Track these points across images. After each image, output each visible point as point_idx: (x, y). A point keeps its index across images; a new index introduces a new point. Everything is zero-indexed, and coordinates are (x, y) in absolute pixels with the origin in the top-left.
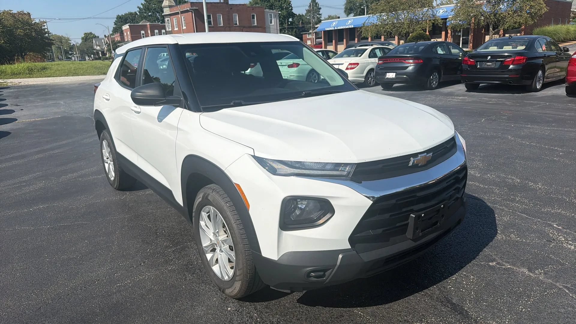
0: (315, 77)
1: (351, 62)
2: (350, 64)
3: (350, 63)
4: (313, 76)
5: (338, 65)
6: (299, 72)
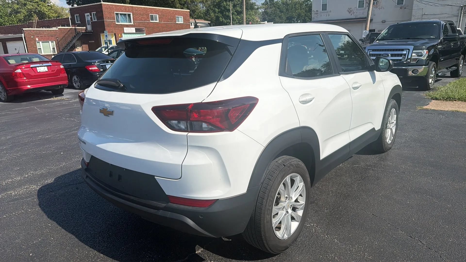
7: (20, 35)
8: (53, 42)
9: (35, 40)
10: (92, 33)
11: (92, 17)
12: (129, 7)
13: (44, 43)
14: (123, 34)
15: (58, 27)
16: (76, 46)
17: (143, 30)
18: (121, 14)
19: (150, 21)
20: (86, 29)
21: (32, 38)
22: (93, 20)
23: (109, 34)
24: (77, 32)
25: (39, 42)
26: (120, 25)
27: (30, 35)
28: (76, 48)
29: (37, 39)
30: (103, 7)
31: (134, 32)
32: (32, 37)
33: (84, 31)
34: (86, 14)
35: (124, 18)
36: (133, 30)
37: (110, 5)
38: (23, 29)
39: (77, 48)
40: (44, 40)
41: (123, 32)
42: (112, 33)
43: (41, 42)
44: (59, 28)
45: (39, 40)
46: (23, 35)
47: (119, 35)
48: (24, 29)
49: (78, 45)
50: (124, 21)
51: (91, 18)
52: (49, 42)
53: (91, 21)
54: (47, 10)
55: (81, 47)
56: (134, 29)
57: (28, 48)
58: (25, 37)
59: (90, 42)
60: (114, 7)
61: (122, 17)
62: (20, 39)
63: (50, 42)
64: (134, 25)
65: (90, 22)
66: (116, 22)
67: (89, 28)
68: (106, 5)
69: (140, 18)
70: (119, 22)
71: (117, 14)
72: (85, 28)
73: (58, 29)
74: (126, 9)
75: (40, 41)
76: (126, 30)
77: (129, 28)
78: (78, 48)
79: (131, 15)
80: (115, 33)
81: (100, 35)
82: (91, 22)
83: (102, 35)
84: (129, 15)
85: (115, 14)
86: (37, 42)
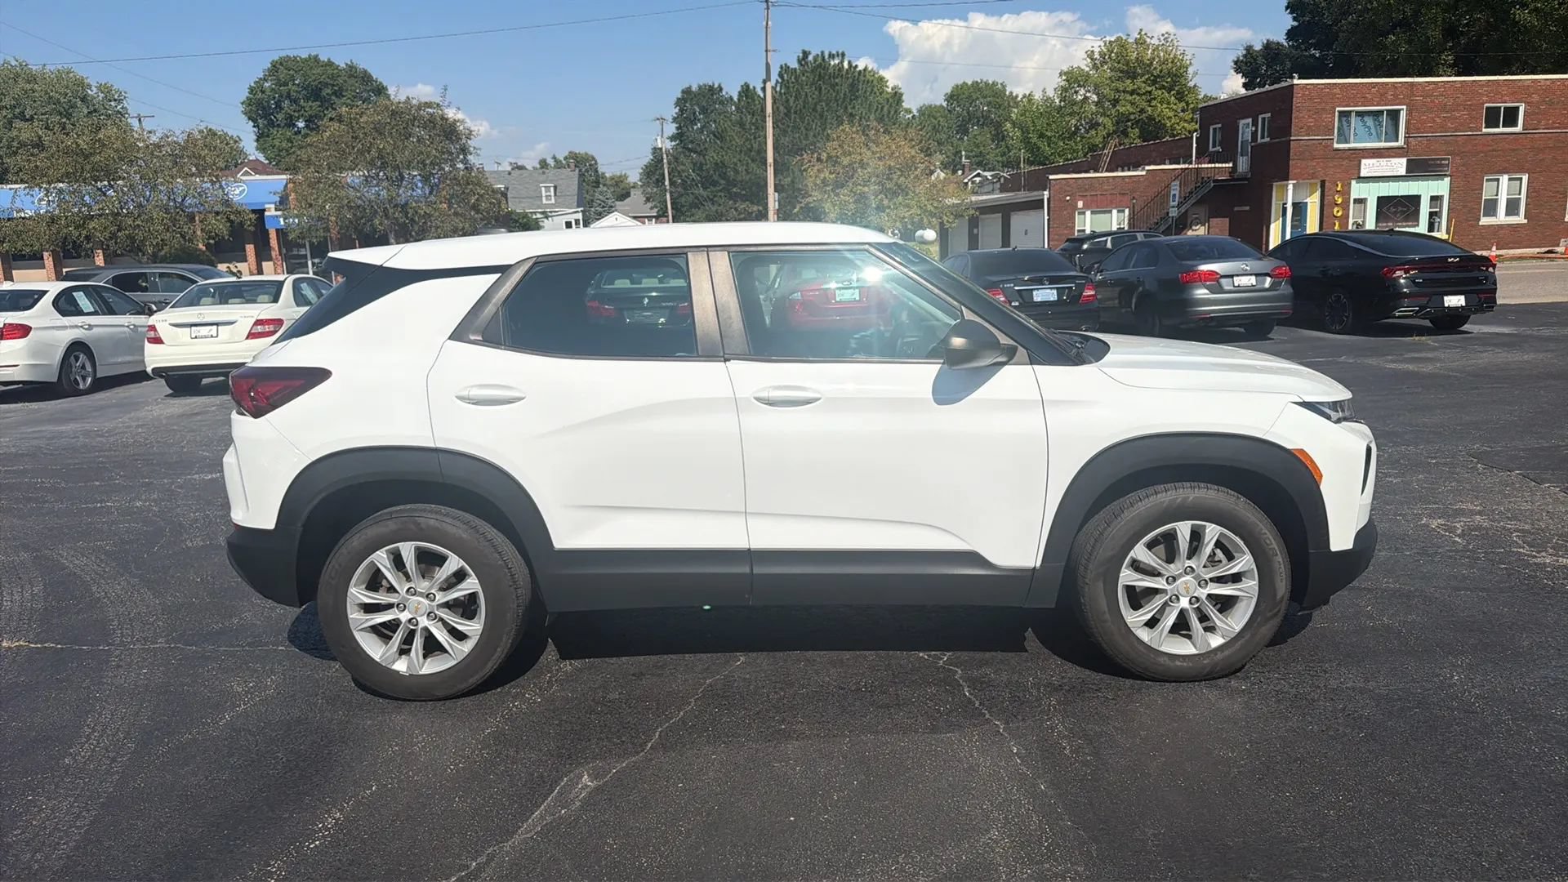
0: (83, 367)
1: (261, 317)
2: (258, 322)
3: (258, 320)
4: (78, 364)
5: (215, 327)
6: (35, 352)
7: (1040, 193)
8: (1124, 211)
9: (1076, 207)
10: (1246, 182)
11: (1256, 131)
12: (1400, 85)
13: (1098, 215)
14: (1353, 182)
15: (1147, 168)
16: (1189, 222)
17: (1441, 165)
18: (1359, 114)
19: (1481, 131)
20: (1235, 167)
21: (1068, 201)
22: (1259, 140)
23: (1302, 183)
24: (1203, 178)
25: (1084, 213)
26: (1350, 150)
27: (1065, 191)
28: (1191, 227)
29: (1080, 204)
30: (1295, 95)
31: (1399, 174)
32: (1068, 198)
33: (1228, 174)
34: (1242, 122)
35: (1372, 127)
36: (1399, 166)
37: (1323, 86)
38: (1048, 178)
39: (1194, 228)
40: (1098, 207)
41: (1356, 176)
42: (1312, 181)
43: (1088, 213)
44: (1148, 170)
45: (1086, 207)
46: (1046, 193)
47: (1337, 185)
48: (1051, 177)
49: (1196, 218)
50: (1370, 134)
51: (1254, 134)
52: (1110, 212)
53: (1252, 141)
54: (1171, 114)
55: (1204, 225)
56: (1404, 161)
57: (1051, 230)
58: (1049, 200)
59: (1236, 209)
60: (1337, 91)
61: (1365, 123)
62: (1037, 205)
63: (1115, 212)
64: (1405, 146)
65: (1250, 147)
66: (1335, 140)
67: (1243, 164)
68: (1308, 87)
69: (1438, 120)
70: (1347, 142)
71: (1345, 115)
72: (1231, 165)
73: (1144, 173)
74: (1382, 94)
75: (1088, 208)
76: (1368, 167)
77: (1383, 161)
78: (1197, 227)
79: (1402, 112)
80: (1322, 179)
81: (1272, 186)
82: (1252, 147)
83: (1277, 186)
84: (1394, 116)
85: (1337, 114)
86: (1079, 213)
